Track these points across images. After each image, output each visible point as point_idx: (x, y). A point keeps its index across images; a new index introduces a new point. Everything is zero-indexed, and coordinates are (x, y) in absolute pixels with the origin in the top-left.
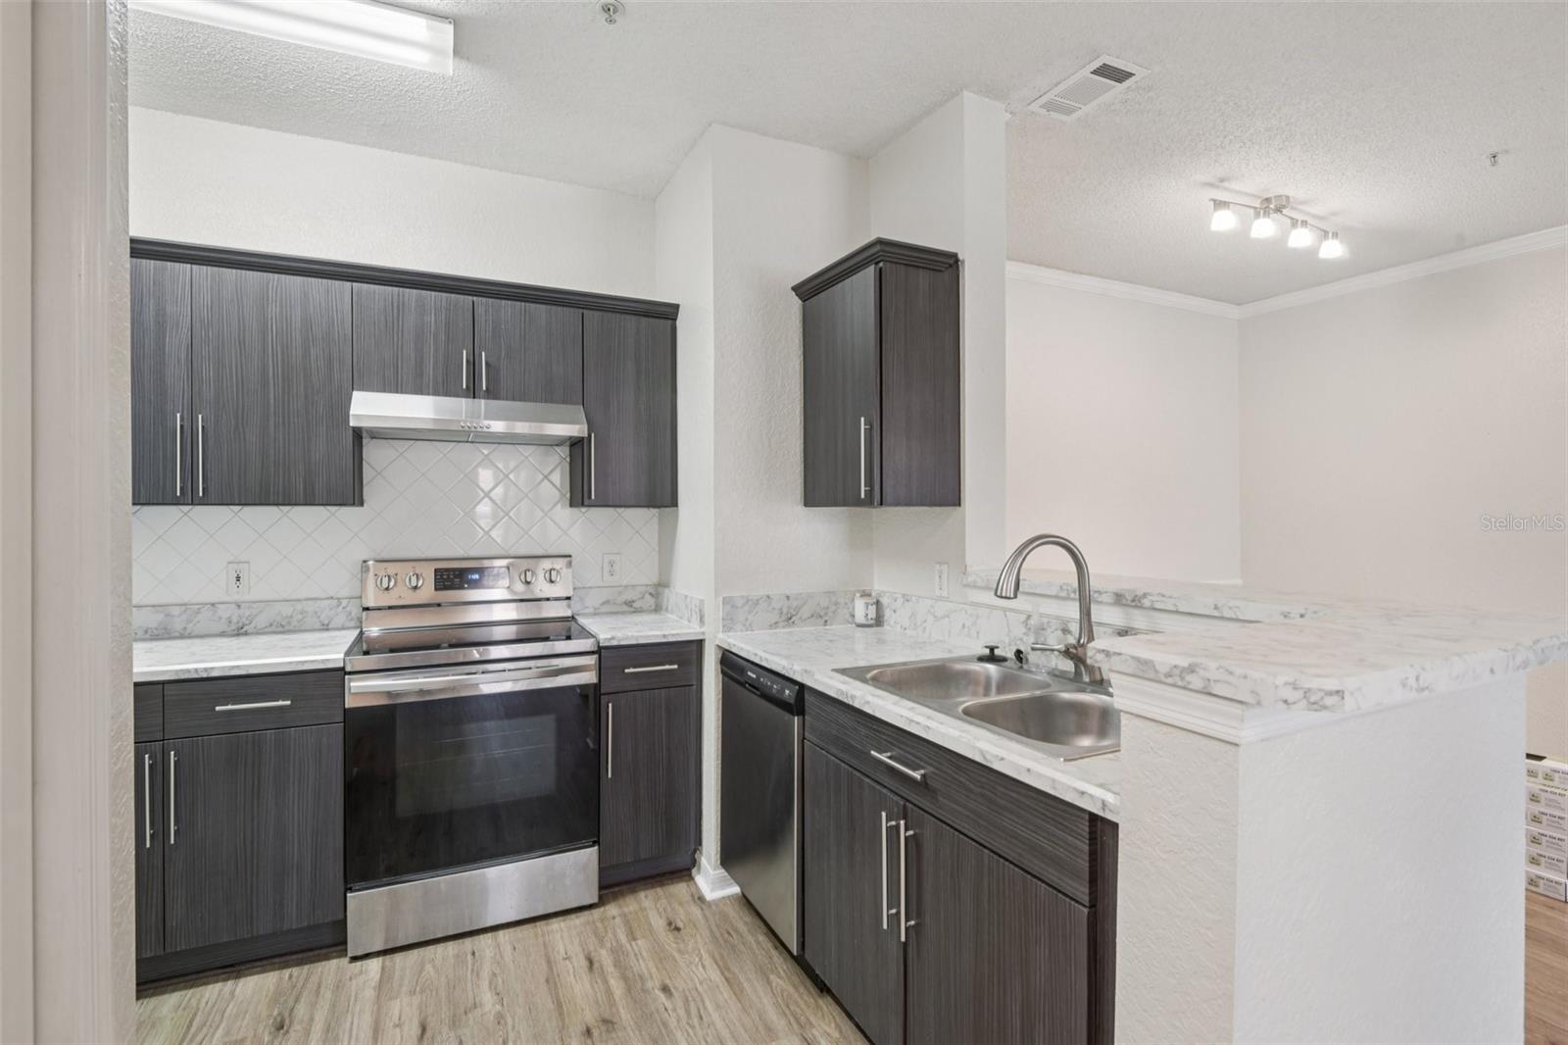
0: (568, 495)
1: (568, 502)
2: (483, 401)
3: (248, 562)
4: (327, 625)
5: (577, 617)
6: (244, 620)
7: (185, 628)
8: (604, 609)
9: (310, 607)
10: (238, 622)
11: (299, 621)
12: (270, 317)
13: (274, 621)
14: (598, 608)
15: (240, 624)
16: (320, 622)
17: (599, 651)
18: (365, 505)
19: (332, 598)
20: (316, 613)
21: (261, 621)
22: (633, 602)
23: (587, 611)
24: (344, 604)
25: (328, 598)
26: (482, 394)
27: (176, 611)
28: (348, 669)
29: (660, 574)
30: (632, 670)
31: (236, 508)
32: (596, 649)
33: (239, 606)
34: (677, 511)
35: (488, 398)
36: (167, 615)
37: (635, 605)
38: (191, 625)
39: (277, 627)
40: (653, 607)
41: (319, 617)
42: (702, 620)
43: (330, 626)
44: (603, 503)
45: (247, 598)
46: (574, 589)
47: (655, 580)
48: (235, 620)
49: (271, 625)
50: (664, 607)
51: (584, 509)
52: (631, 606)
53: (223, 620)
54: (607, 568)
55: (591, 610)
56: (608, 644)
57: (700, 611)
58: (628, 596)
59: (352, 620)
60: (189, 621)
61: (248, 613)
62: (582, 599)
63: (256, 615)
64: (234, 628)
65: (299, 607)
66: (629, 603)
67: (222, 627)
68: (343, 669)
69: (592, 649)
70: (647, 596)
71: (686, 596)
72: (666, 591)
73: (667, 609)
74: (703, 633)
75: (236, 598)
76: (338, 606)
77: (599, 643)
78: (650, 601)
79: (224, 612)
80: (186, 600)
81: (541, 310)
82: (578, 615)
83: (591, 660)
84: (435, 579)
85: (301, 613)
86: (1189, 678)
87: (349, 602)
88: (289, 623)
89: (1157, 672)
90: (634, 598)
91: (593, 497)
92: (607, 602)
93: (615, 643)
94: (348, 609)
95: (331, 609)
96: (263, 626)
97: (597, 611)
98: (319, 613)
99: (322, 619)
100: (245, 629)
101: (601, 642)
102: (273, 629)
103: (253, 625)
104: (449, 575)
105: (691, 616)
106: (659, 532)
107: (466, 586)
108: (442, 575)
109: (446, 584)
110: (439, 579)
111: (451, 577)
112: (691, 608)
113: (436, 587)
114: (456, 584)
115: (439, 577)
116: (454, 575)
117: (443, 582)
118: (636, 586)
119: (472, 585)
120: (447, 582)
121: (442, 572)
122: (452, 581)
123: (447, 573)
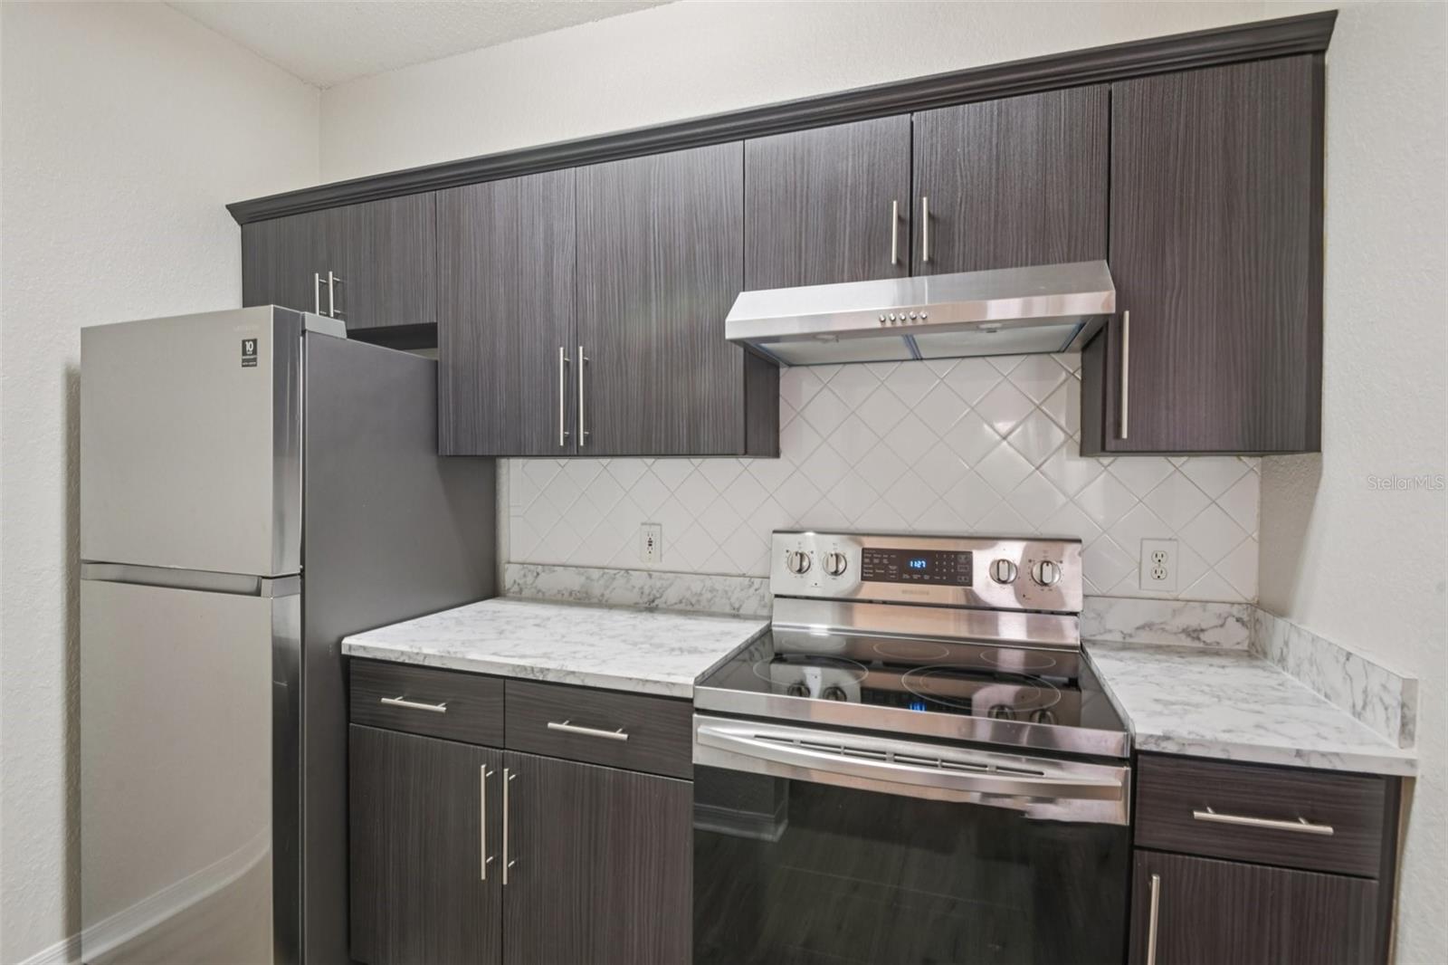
0: (1078, 437)
1: (1077, 448)
2: (925, 279)
3: (660, 525)
4: (738, 610)
5: (1090, 651)
6: (655, 592)
7: (603, 595)
8: (1144, 638)
9: (719, 583)
10: (649, 595)
11: (709, 601)
12: (652, 211)
13: (683, 598)
14: (1131, 636)
15: (652, 597)
16: (731, 605)
17: (1135, 759)
18: (782, 455)
19: (744, 576)
20: (726, 592)
21: (672, 596)
22: (1202, 630)
23: (1108, 637)
24: (756, 586)
25: (739, 576)
26: (923, 267)
27: (596, 574)
28: (697, 704)
29: (1260, 584)
30: (1210, 815)
31: (649, 461)
32: (1127, 754)
33: (650, 576)
34: (1320, 461)
35: (932, 274)
36: (588, 578)
37: (1203, 636)
38: (608, 592)
39: (686, 605)
40: (1245, 646)
41: (729, 599)
42: (1406, 731)
43: (741, 612)
44: (1145, 446)
45: (657, 566)
46: (1085, 596)
47: (1249, 592)
48: (647, 591)
49: (681, 602)
50: (1275, 651)
51: (1106, 460)
52: (1199, 639)
53: (636, 590)
54: (1149, 565)
55: (1117, 637)
56: (1154, 748)
57: (1403, 706)
58: (1192, 619)
59: (764, 606)
60: (607, 587)
61: (658, 584)
62: (1100, 616)
63: (667, 588)
64: (646, 600)
65: (708, 583)
66: (1195, 633)
67: (633, 597)
68: (691, 701)
69: (1118, 754)
70: (1231, 622)
71: (1349, 655)
72: (1281, 623)
73: (1282, 660)
74: (1411, 763)
75: (649, 565)
76: (750, 586)
77: (1133, 741)
78: (1236, 636)
79: (638, 580)
80: (605, 564)
81: (1026, 109)
82: (1094, 643)
83: (1112, 777)
84: (863, 563)
85: (710, 591)
87: (761, 583)
88: (698, 601)
90: (1204, 626)
91: (1125, 435)
92: (1147, 626)
93: (1170, 748)
94: (761, 591)
95: (742, 590)
96: (674, 601)
97: (1128, 640)
98: (730, 594)
99: (733, 600)
100: (656, 602)
101: (1138, 740)
102: (681, 607)
103: (663, 599)
104: (881, 559)
105: (1364, 707)
106: (1262, 503)
107: (906, 576)
108: (871, 559)
109: (877, 571)
110: (867, 564)
111: (885, 561)
112: (1366, 688)
113: (864, 575)
114: (892, 574)
115: (867, 560)
116: (889, 559)
117: (873, 569)
118: (1207, 602)
119: (915, 577)
120: (879, 569)
121: (872, 554)
122: (886, 567)
123: (879, 556)
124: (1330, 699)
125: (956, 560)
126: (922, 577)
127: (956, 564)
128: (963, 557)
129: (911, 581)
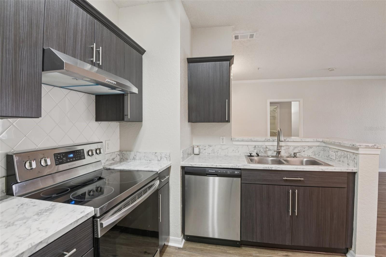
22: (114, 158)
29: (121, 147)
34: (142, 123)
40: (119, 160)
42: (170, 160)
47: (119, 149)
52: (114, 160)
54: (107, 146)
57: (169, 156)
70: (118, 155)
71: (156, 153)
74: (171, 164)
86: (375, 147)
89: (369, 147)
91: (129, 118)
92: (108, 160)
101: (158, 172)
104: (60, 156)
105: (161, 159)
106: (120, 131)
107: (69, 160)
108: (57, 157)
109: (60, 161)
110: (56, 159)
111: (62, 157)
112: (161, 156)
113: (56, 163)
114: (65, 161)
115: (56, 158)
116: (63, 156)
117: (58, 160)
118: (114, 152)
119: (71, 160)
120: (60, 160)
121: (57, 155)
122: (62, 159)
123: (60, 155)
124: (151, 161)
125: (80, 152)
126: (73, 159)
127: (80, 153)
128: (82, 151)
129: (70, 161)
